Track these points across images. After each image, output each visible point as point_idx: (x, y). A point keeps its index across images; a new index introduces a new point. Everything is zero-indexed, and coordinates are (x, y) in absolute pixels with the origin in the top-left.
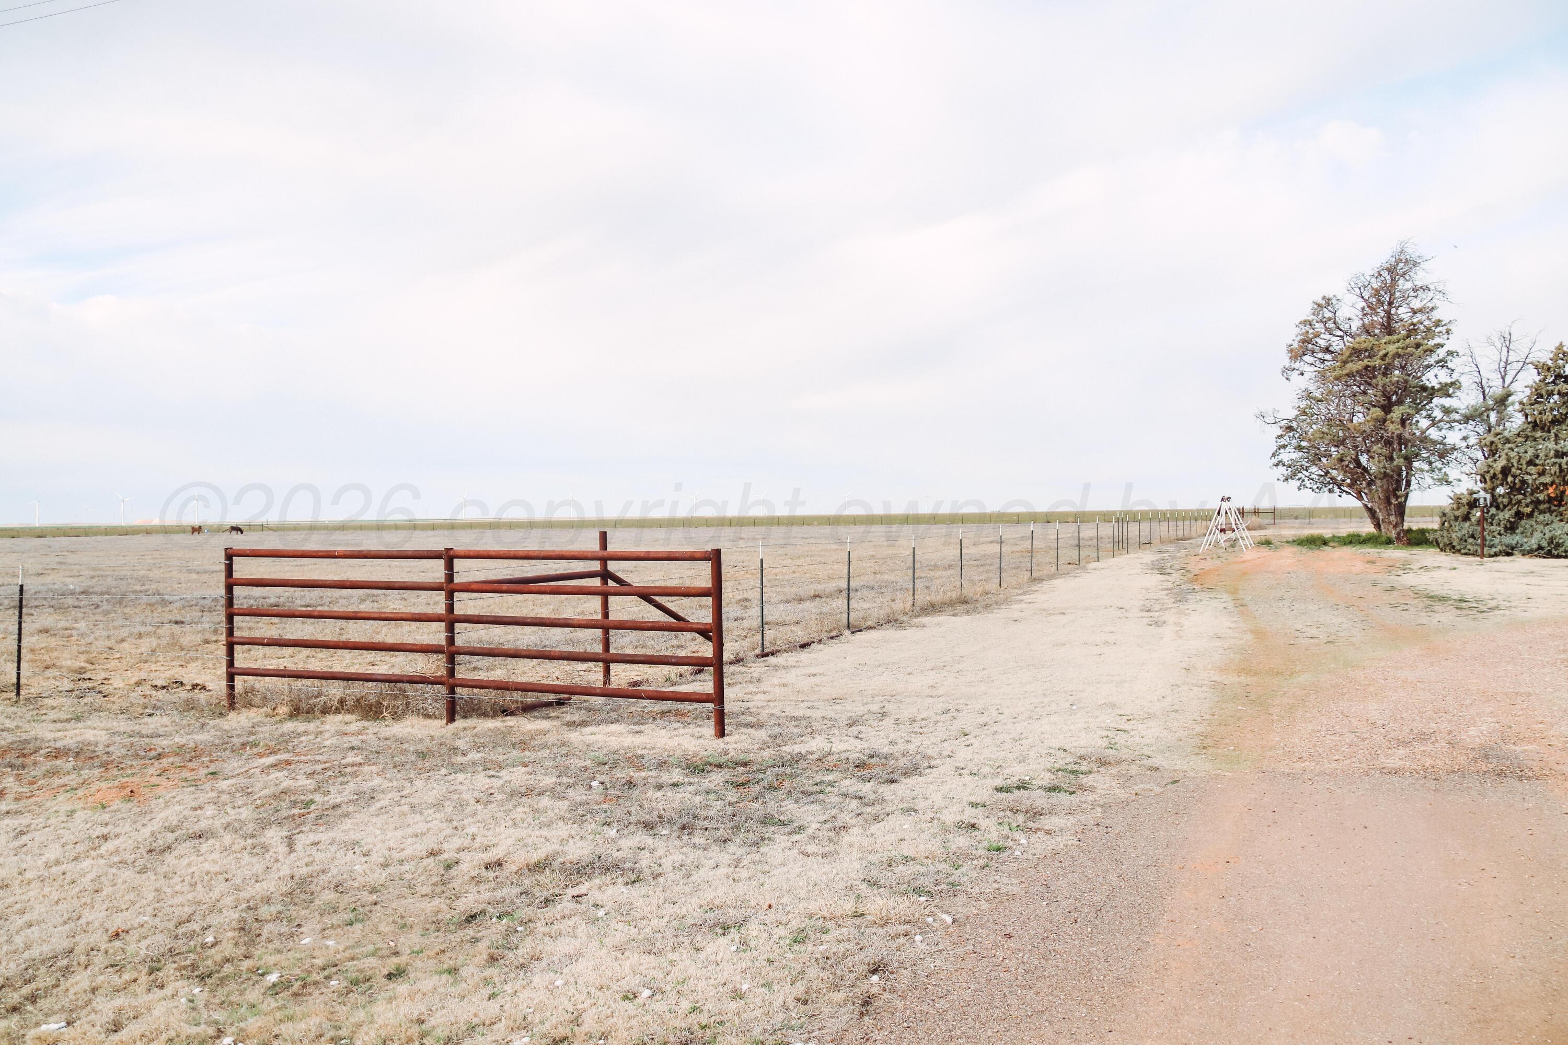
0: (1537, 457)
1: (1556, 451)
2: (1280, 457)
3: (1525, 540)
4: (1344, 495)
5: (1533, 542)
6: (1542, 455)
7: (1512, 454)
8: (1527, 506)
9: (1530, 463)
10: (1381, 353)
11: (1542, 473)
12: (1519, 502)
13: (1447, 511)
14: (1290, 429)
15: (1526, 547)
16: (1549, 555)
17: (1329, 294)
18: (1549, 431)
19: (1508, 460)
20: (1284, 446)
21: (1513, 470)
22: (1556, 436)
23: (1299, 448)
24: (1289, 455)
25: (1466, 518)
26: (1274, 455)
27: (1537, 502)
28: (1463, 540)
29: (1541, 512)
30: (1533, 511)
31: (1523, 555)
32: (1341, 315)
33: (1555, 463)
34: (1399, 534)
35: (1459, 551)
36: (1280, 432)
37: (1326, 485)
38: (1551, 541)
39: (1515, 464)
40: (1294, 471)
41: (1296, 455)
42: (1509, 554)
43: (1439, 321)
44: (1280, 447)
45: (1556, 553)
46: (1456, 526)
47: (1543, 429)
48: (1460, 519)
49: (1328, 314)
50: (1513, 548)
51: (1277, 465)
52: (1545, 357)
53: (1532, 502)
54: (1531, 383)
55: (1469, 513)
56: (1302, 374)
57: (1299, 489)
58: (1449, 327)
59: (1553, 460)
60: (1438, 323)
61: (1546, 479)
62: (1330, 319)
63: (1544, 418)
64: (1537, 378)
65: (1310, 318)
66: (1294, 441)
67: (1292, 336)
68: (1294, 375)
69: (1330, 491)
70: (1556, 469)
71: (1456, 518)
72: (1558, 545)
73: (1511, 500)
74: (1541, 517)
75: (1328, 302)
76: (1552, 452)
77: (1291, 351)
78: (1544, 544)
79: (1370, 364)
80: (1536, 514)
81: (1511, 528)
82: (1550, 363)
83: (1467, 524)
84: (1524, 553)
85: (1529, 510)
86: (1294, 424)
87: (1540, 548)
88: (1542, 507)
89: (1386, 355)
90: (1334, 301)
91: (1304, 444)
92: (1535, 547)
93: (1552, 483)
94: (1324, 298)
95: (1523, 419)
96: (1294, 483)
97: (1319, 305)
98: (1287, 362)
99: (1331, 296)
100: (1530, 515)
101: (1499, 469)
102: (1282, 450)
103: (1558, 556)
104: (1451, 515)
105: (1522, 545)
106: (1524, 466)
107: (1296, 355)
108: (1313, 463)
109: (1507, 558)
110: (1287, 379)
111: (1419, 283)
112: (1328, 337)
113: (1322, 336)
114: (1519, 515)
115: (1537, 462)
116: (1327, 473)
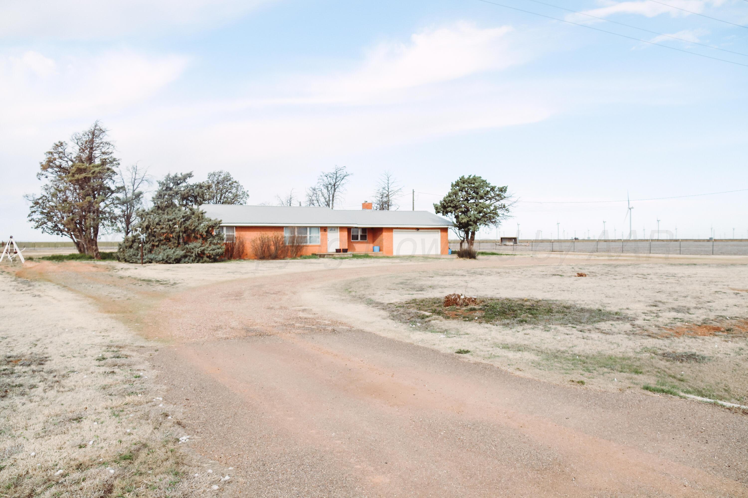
0: (160, 221)
1: (168, 219)
2: (32, 217)
3: (156, 256)
4: (64, 236)
5: (160, 257)
6: (162, 221)
7: (151, 220)
8: (156, 242)
9: (158, 224)
10: (92, 171)
11: (162, 228)
12: (153, 241)
13: (121, 244)
14: (36, 203)
15: (158, 259)
16: (167, 262)
17: (62, 141)
18: (164, 211)
19: (149, 222)
20: (35, 212)
21: (151, 227)
22: (167, 212)
23: (42, 213)
24: (37, 216)
25: (131, 247)
26: (29, 216)
27: (160, 241)
28: (130, 256)
29: (162, 245)
30: (159, 244)
31: (156, 263)
32: (68, 151)
33: (168, 224)
34: (97, 254)
35: (129, 262)
36: (32, 205)
37: (54, 231)
38: (168, 256)
39: (152, 224)
40: (40, 224)
41: (40, 216)
42: (150, 262)
43: (115, 159)
44: (32, 212)
45: (169, 262)
46: (127, 250)
47: (161, 209)
48: (128, 247)
49: (60, 150)
50: (152, 260)
51: (30, 221)
52: (163, 180)
53: (158, 241)
54: (157, 190)
55: (132, 245)
56: (47, 177)
57: (43, 233)
58: (119, 162)
59: (167, 223)
60: (115, 160)
61: (164, 231)
62: (61, 152)
63: (163, 205)
64: (160, 188)
65: (52, 151)
66: (40, 209)
67: (44, 159)
68: (43, 178)
69: (57, 234)
70: (168, 227)
71: (126, 247)
72: (170, 258)
73: (150, 240)
74: (162, 247)
75: (61, 144)
76: (167, 220)
77: (42, 165)
78: (165, 258)
79: (86, 176)
80: (160, 245)
81: (150, 251)
82: (165, 182)
83: (132, 250)
84: (158, 262)
85: (157, 244)
86: (40, 201)
87: (163, 260)
88: (162, 242)
89: (94, 172)
90: (64, 144)
91: (45, 211)
92: (161, 259)
93: (167, 232)
94: (59, 142)
95: (154, 205)
96: (40, 230)
97: (57, 145)
98: (40, 171)
99: (63, 142)
100: (157, 246)
101: (145, 226)
102: (33, 214)
103: (170, 263)
104: (124, 246)
105: (155, 259)
106: (155, 225)
107: (44, 168)
108: (49, 220)
109: (149, 264)
110: (39, 179)
111: (104, 140)
112: (60, 160)
113: (57, 160)
114: (153, 246)
115: (160, 223)
116: (56, 226)
